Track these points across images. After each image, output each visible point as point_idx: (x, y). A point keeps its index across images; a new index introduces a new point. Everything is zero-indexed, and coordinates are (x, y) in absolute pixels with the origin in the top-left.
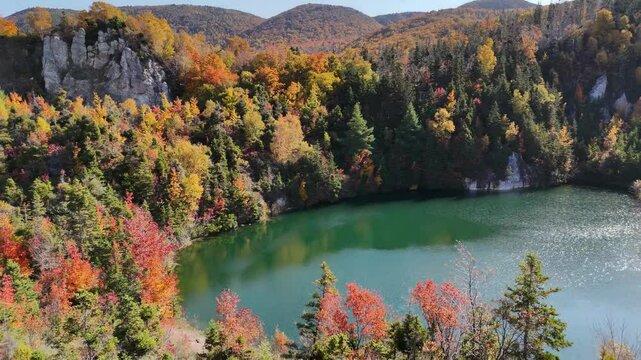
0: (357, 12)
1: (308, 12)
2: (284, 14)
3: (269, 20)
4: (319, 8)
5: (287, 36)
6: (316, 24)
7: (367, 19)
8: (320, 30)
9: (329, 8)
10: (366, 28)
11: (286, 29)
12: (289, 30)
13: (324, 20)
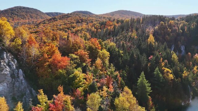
0: (39, 11)
1: (20, 9)
2: (10, 9)
3: (3, 11)
4: (24, 8)
5: (12, 17)
6: (24, 13)
7: (43, 13)
8: (26, 16)
9: (28, 8)
10: (43, 16)
11: (11, 14)
12: (13, 15)
13: (27, 12)
